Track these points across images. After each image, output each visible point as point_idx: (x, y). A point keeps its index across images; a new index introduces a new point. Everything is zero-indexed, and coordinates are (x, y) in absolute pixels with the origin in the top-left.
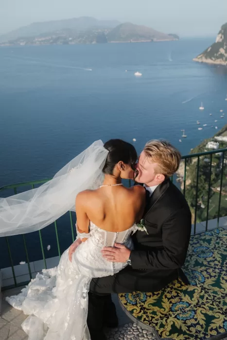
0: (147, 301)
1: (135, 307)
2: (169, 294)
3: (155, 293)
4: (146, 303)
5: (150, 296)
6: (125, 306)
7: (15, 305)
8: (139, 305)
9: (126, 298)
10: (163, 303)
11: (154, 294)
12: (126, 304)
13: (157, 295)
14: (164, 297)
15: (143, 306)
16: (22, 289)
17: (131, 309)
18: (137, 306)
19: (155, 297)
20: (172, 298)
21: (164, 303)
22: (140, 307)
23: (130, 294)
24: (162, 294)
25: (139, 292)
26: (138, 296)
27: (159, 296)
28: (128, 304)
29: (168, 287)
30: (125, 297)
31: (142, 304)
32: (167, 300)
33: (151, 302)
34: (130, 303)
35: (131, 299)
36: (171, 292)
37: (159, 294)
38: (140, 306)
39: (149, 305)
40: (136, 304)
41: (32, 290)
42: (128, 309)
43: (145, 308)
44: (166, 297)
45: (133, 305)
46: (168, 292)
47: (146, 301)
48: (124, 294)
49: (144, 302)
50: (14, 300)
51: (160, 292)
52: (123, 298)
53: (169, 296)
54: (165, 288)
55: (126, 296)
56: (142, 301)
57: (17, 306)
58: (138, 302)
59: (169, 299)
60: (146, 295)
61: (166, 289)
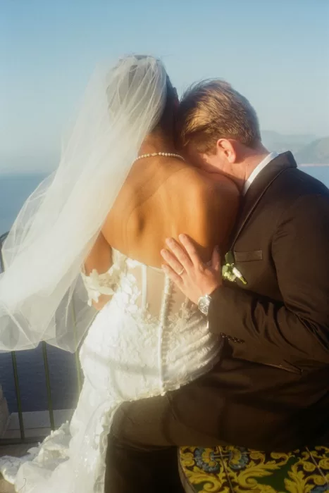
0: (247, 471)
1: (211, 478)
2: (310, 464)
3: (273, 455)
4: (242, 473)
5: (258, 462)
6: (187, 472)
7: (6, 473)
8: (221, 475)
9: (195, 456)
10: (287, 481)
11: (269, 459)
12: (190, 468)
13: (278, 461)
14: (294, 468)
15: (232, 478)
16: (30, 448)
17: (198, 481)
18: (217, 477)
19: (272, 465)
20: (316, 472)
21: (292, 480)
22: (223, 481)
23: (208, 450)
24: (292, 461)
25: (232, 448)
26: (228, 456)
27: (282, 463)
28: (195, 468)
29: (312, 449)
30: (194, 453)
31: (232, 474)
32: (301, 474)
33: (257, 475)
34: (201, 468)
35: (207, 461)
36: (318, 460)
37: (282, 459)
38: (226, 477)
39: (250, 480)
40: (216, 473)
41: (45, 450)
42: (191, 480)
43: (235, 484)
44: (300, 468)
45: (208, 473)
46: (310, 460)
47: (244, 469)
48: (193, 449)
49: (238, 471)
50: (8, 463)
51: (287, 457)
52: (190, 455)
53: (309, 467)
54: (303, 450)
55: (197, 453)
56: (235, 467)
57: (9, 475)
58: (222, 469)
59: (307, 474)
60: (248, 456)
61: (304, 453)
